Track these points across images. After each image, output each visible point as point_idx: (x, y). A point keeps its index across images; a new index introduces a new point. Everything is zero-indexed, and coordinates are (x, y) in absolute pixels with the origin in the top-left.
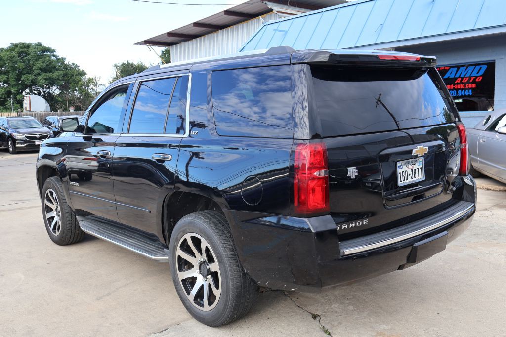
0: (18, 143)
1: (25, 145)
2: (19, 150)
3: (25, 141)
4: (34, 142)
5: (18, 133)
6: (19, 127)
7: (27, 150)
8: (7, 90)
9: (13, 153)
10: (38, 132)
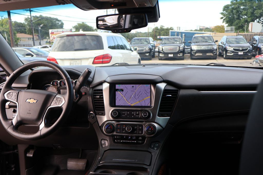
0: (228, 53)
1: (232, 54)
2: (228, 57)
3: (233, 52)
4: (238, 53)
5: (230, 46)
6: (232, 42)
7: (233, 57)
8: (246, 19)
9: (226, 58)
10: (241, 46)
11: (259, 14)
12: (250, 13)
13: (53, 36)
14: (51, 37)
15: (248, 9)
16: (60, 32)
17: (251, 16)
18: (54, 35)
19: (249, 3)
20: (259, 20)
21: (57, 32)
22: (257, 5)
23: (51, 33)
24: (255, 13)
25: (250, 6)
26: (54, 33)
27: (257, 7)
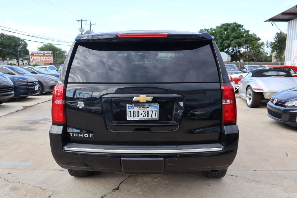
11: (227, 44)
12: (220, 43)
13: (32, 58)
14: (31, 58)
15: (218, 39)
16: (40, 54)
17: (221, 46)
18: (34, 56)
19: (219, 34)
20: (228, 49)
21: (37, 54)
22: (226, 36)
23: (31, 55)
24: (224, 43)
25: (220, 36)
26: (35, 55)
27: (225, 38)
